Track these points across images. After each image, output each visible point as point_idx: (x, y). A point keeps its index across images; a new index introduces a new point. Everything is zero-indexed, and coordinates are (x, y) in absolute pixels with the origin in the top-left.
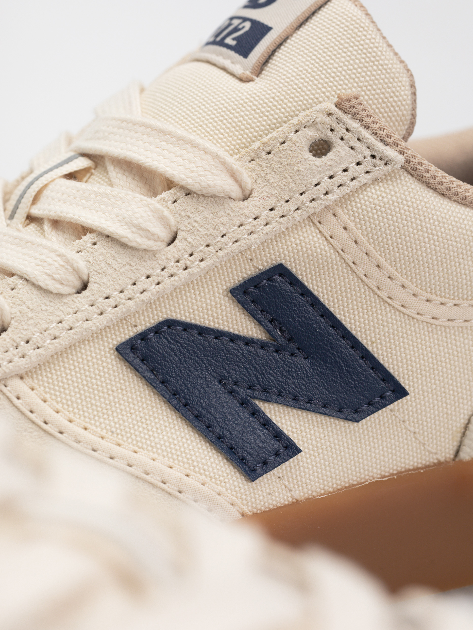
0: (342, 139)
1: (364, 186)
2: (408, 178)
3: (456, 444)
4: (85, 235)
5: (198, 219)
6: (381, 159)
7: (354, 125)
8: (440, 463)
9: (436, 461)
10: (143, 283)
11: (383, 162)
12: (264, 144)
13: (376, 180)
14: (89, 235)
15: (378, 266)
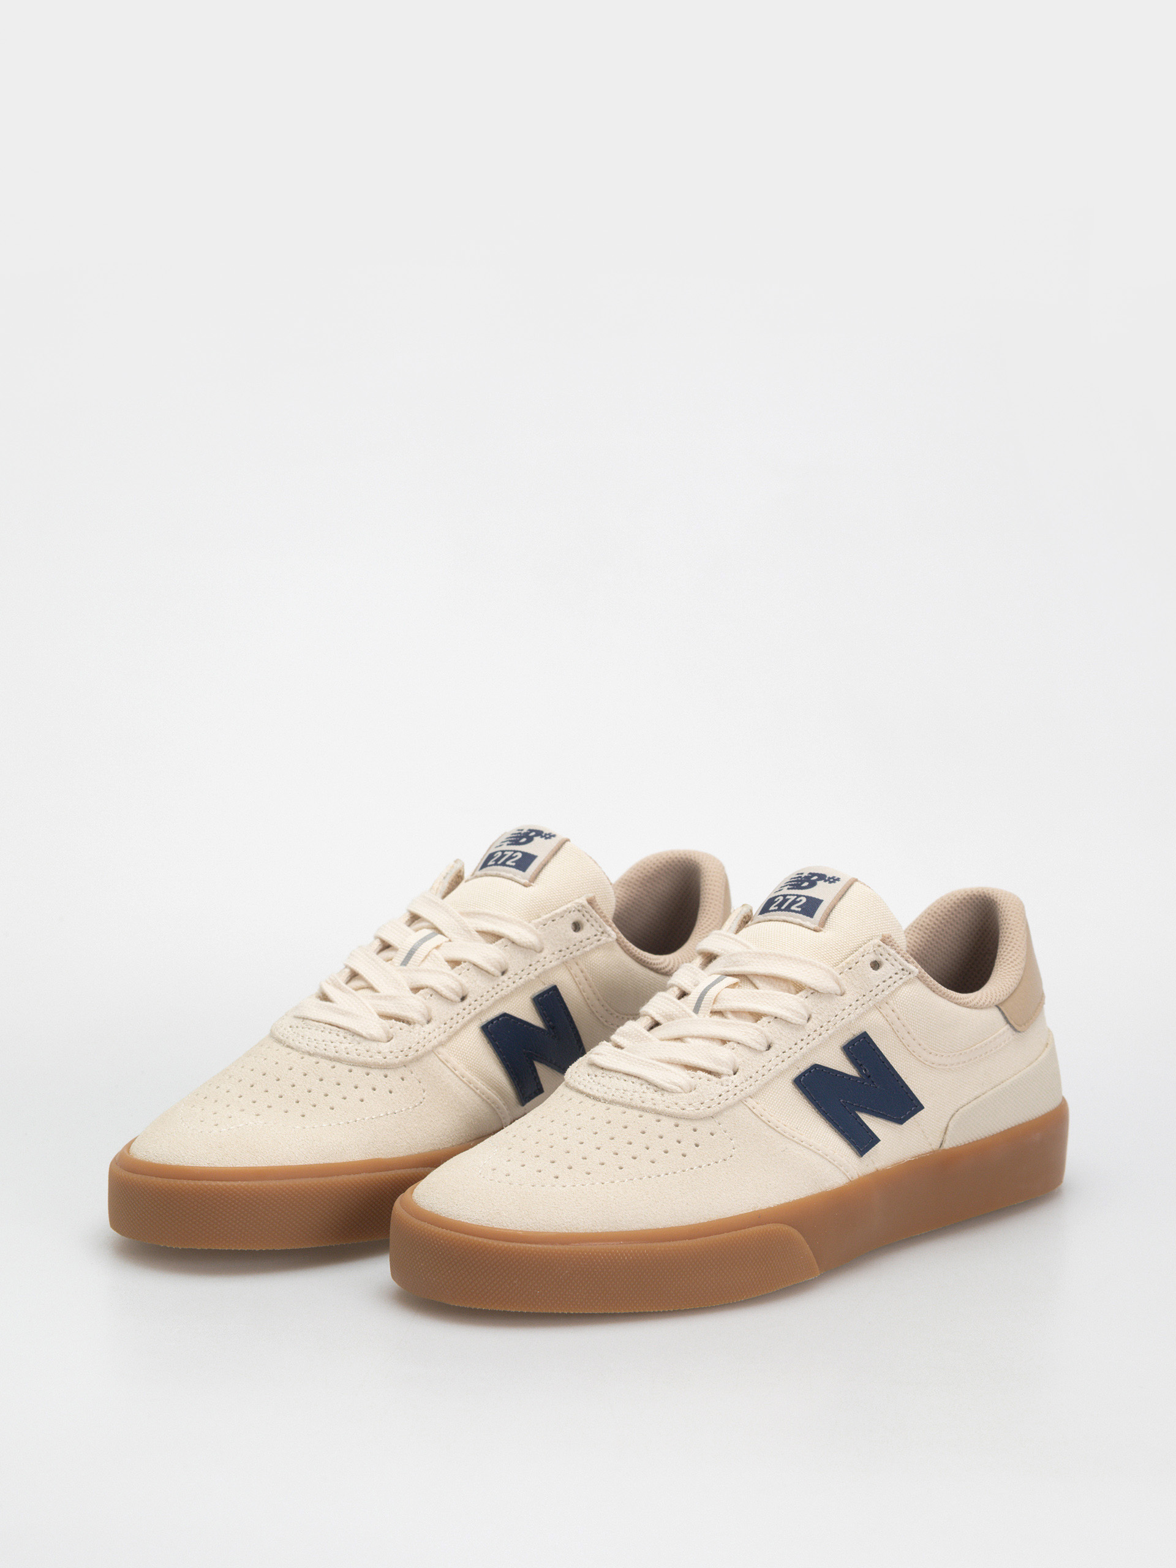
0: (887, 960)
1: (900, 987)
2: (919, 981)
3: (940, 1140)
4: (762, 1018)
5: (822, 1007)
6: (907, 971)
7: (892, 952)
8: (934, 1151)
9: (931, 1150)
10: (800, 1044)
11: (908, 973)
12: (847, 963)
13: (905, 983)
14: (764, 1019)
15: (908, 1033)
